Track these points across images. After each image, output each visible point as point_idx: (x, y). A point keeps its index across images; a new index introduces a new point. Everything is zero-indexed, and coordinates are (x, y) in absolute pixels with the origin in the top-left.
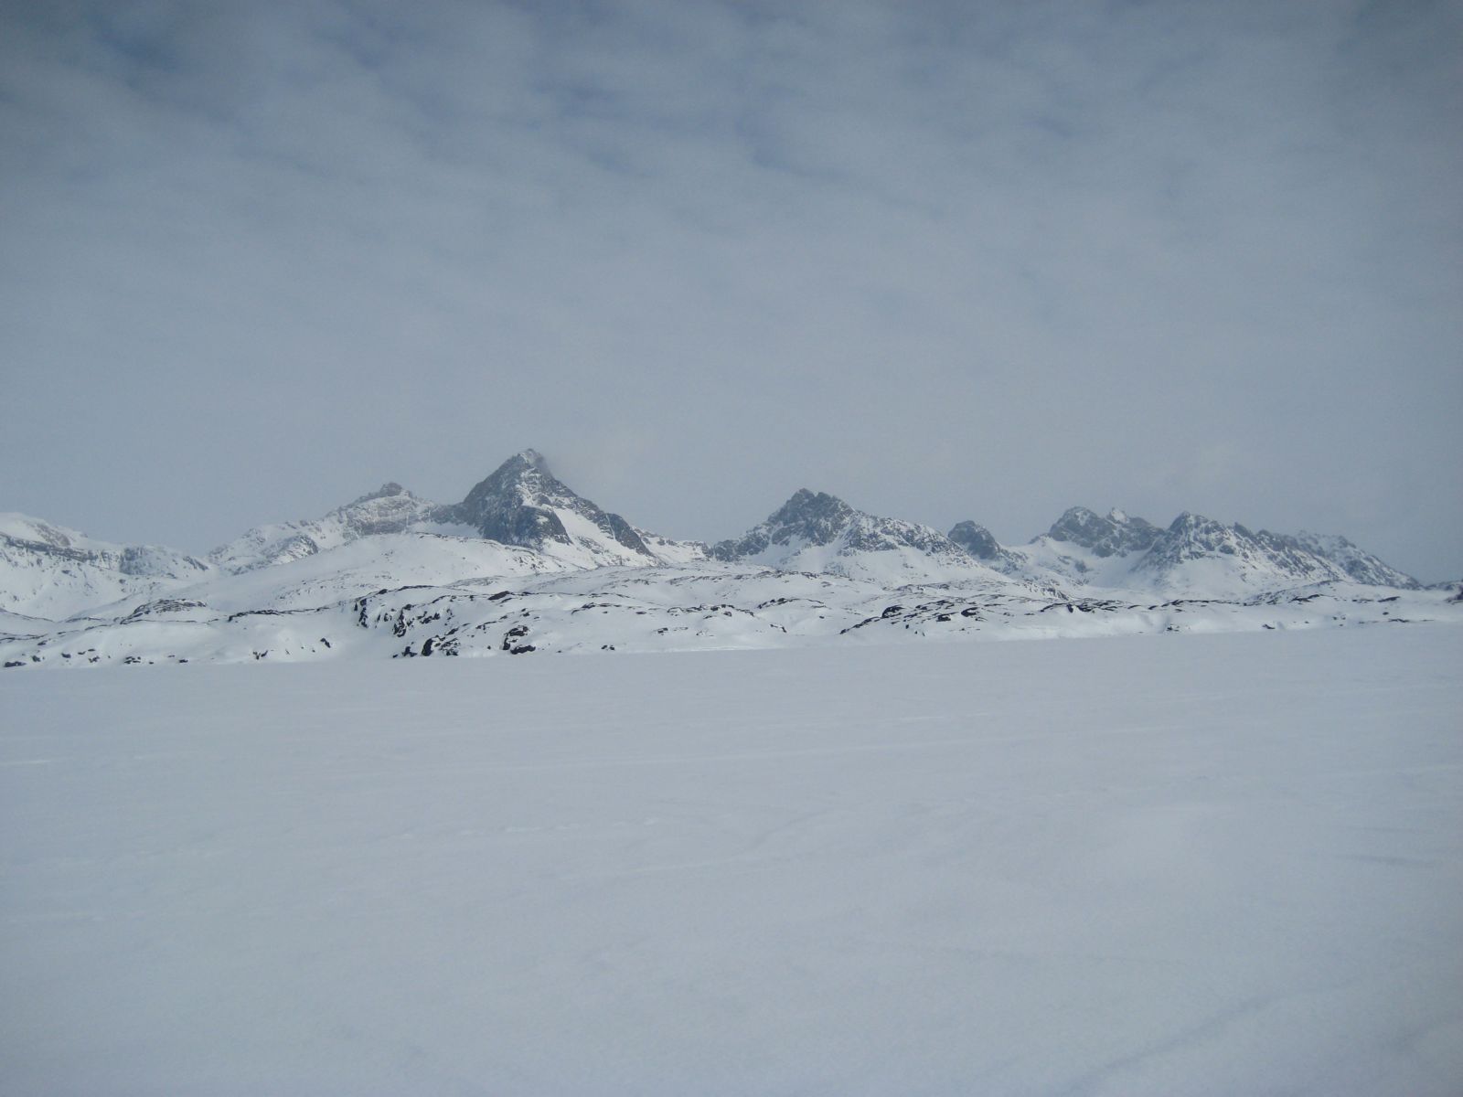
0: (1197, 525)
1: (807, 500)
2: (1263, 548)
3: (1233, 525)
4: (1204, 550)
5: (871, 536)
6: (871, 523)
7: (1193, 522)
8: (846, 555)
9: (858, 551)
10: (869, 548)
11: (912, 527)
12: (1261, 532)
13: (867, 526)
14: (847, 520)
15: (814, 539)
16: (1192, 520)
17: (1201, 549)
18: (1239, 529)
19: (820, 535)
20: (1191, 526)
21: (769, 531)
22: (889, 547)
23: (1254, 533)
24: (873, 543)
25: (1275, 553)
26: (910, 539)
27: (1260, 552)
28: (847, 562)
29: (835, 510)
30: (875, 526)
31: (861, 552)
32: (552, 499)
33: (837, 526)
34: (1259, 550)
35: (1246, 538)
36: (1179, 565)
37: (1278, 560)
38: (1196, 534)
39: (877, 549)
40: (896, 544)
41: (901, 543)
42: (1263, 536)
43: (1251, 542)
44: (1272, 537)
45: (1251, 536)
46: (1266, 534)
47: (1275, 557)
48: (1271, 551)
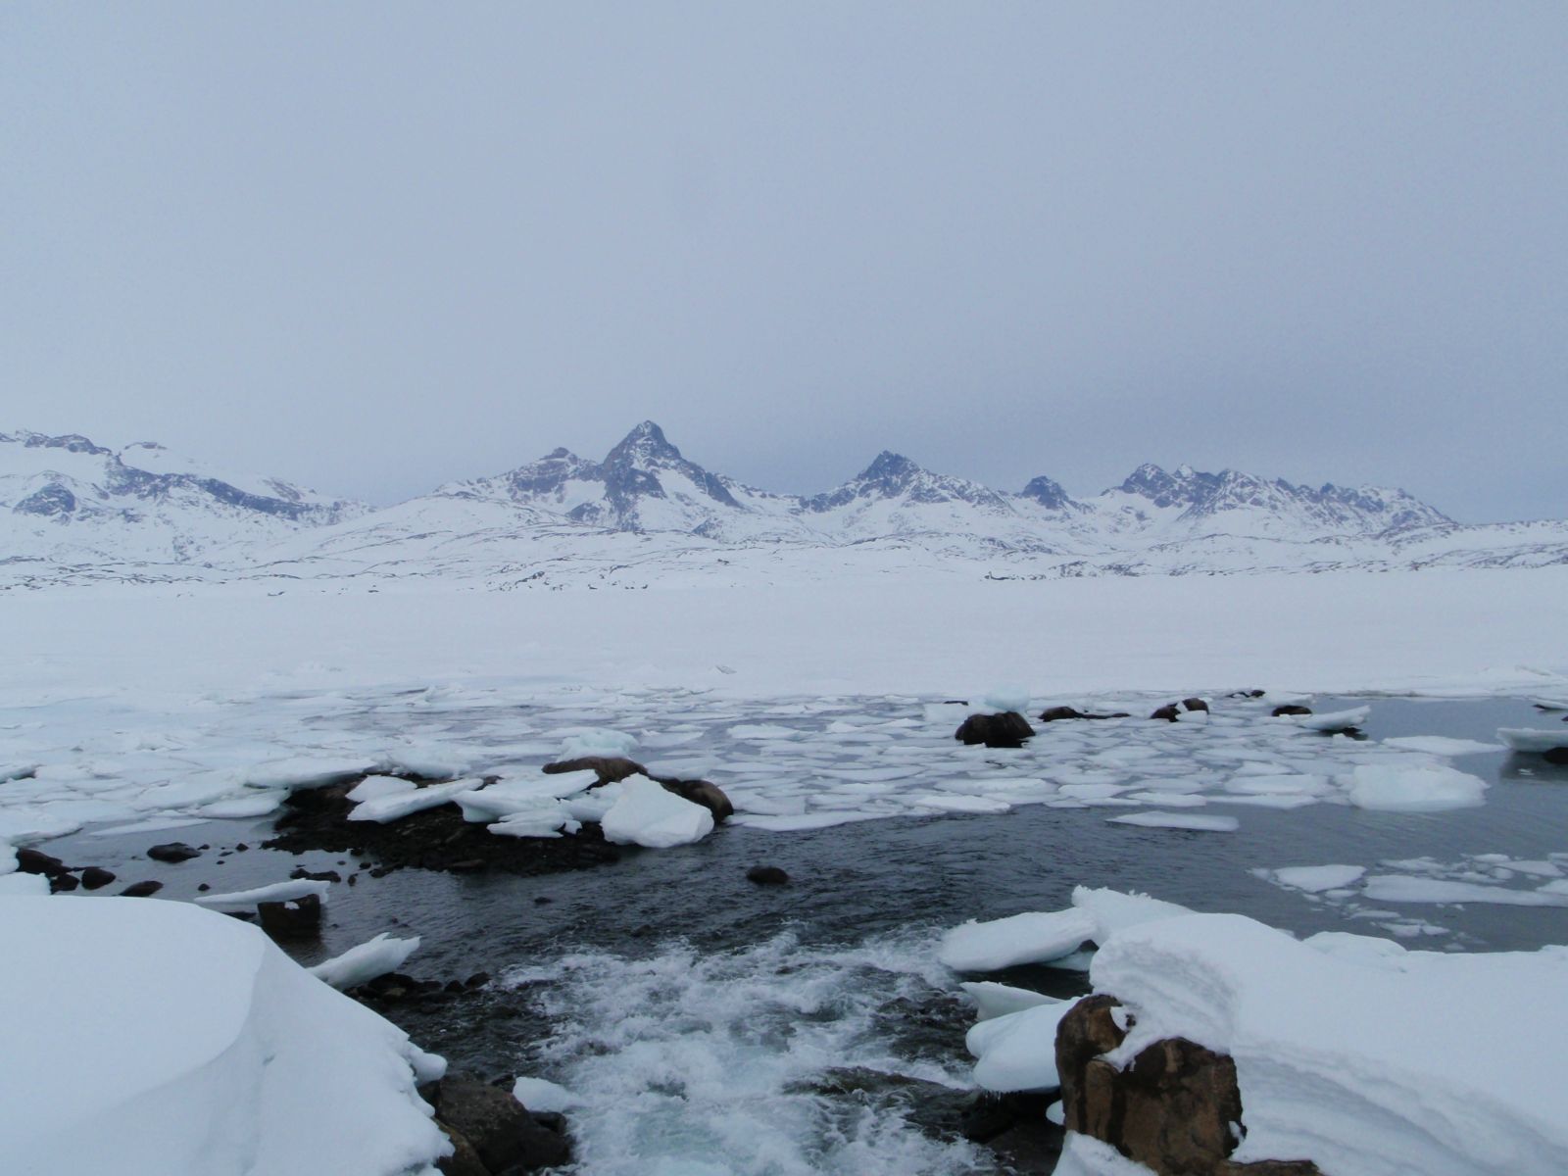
0: (1235, 480)
1: (887, 461)
2: (1301, 500)
4: (1237, 502)
5: (929, 491)
6: (932, 478)
7: (1231, 478)
8: (908, 506)
9: (918, 503)
10: (927, 500)
11: (964, 483)
12: (1303, 486)
13: (928, 482)
14: (914, 476)
15: (885, 493)
16: (1231, 476)
17: (1234, 501)
18: (1281, 483)
19: (891, 489)
20: (1229, 481)
21: (857, 486)
22: (944, 499)
23: (1296, 485)
24: (930, 497)
25: (1312, 505)
26: (961, 494)
27: (1298, 503)
28: (906, 512)
29: (905, 468)
30: (934, 482)
31: (920, 504)
32: (659, 462)
33: (905, 482)
34: (1298, 502)
36: (1213, 516)
37: (1312, 511)
38: (1233, 488)
39: (933, 502)
40: (949, 497)
41: (953, 497)
42: (1303, 489)
43: (1291, 495)
44: (1312, 490)
45: (1293, 491)
46: (1307, 488)
47: (1311, 508)
48: (1309, 503)
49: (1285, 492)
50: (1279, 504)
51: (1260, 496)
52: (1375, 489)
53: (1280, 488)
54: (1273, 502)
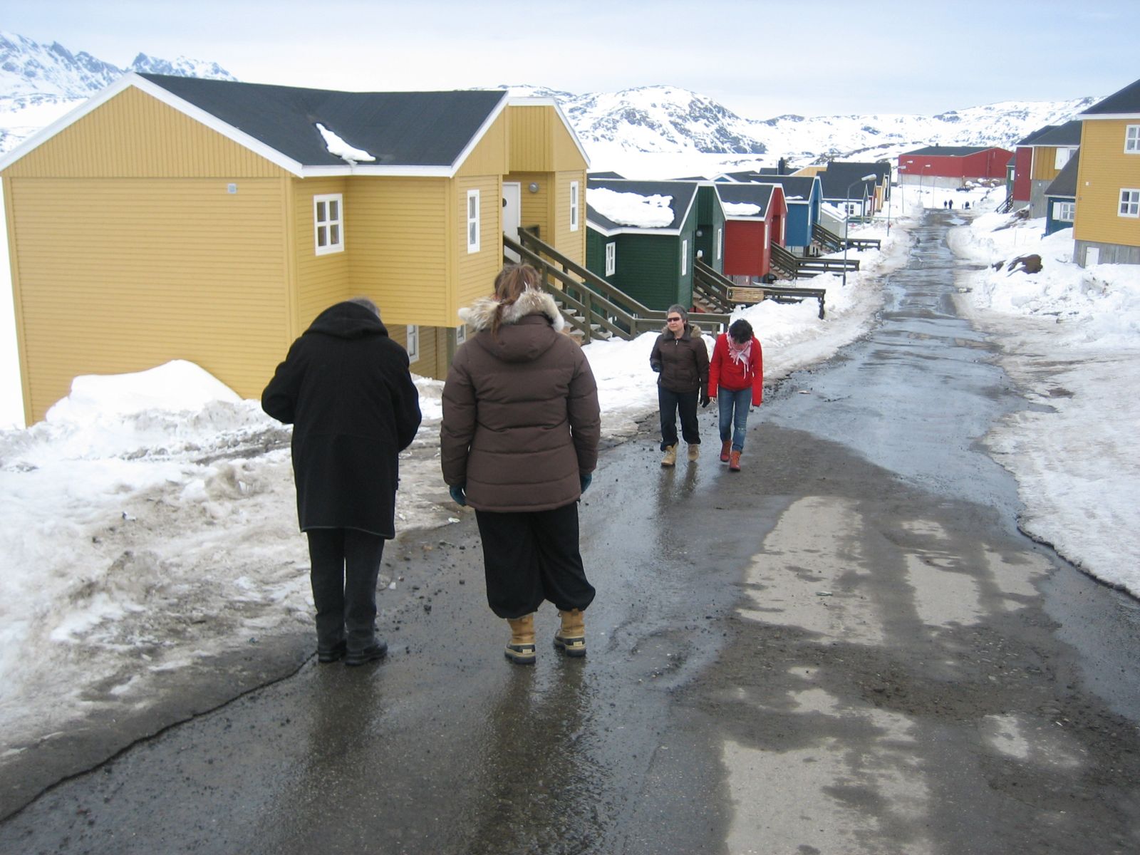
2: (78, 68)
3: (51, 44)
12: (82, 53)
18: (56, 48)
23: (74, 53)
25: (89, 74)
27: (74, 71)
34: (73, 69)
35: (63, 58)
37: (89, 81)
42: (82, 56)
43: (66, 62)
44: (91, 58)
45: (69, 57)
46: (86, 54)
47: (88, 78)
48: (86, 72)
49: (60, 58)
50: (40, 72)
51: (15, 60)
52: (190, 62)
53: (54, 53)
54: (32, 68)
